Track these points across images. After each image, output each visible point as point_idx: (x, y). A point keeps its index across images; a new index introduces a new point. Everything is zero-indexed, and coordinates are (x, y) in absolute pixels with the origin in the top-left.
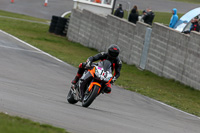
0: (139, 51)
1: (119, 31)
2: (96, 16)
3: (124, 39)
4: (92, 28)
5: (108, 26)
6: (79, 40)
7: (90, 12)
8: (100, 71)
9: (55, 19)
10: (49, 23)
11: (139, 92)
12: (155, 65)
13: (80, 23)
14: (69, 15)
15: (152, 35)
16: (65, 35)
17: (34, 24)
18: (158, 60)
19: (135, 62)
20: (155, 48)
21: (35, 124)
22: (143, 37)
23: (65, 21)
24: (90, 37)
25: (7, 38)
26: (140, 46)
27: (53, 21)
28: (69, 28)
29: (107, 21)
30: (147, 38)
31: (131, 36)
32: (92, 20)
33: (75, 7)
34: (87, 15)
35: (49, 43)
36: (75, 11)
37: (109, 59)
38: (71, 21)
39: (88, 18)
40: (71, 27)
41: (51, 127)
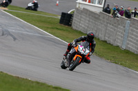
0: (122, 37)
1: (107, 23)
2: (92, 12)
3: (111, 28)
4: (89, 21)
5: (100, 20)
6: (80, 29)
7: (87, 10)
8: (81, 48)
9: (64, 15)
10: (60, 17)
11: (121, 64)
12: (133, 46)
13: (81, 17)
14: (73, 12)
15: (131, 26)
16: (71, 25)
17: (49, 18)
18: (134, 43)
19: (119, 44)
20: (133, 35)
21: (49, 86)
22: (124, 27)
23: (70, 16)
24: (88, 27)
25: (30, 28)
26: (122, 33)
27: (62, 16)
28: (73, 21)
29: (99, 16)
30: (127, 28)
31: (116, 26)
32: (89, 15)
33: (77, 7)
34: (86, 11)
35: (59, 31)
36: (77, 9)
37: (88, 41)
38: (74, 16)
39: (86, 14)
40: (75, 20)
41: (60, 88)
